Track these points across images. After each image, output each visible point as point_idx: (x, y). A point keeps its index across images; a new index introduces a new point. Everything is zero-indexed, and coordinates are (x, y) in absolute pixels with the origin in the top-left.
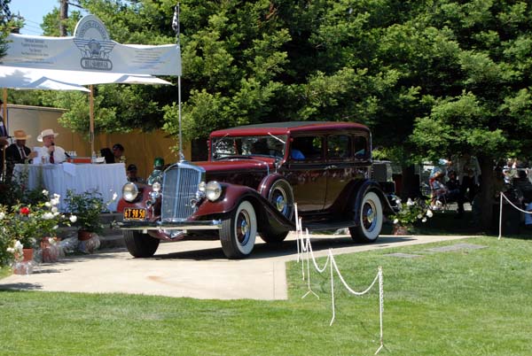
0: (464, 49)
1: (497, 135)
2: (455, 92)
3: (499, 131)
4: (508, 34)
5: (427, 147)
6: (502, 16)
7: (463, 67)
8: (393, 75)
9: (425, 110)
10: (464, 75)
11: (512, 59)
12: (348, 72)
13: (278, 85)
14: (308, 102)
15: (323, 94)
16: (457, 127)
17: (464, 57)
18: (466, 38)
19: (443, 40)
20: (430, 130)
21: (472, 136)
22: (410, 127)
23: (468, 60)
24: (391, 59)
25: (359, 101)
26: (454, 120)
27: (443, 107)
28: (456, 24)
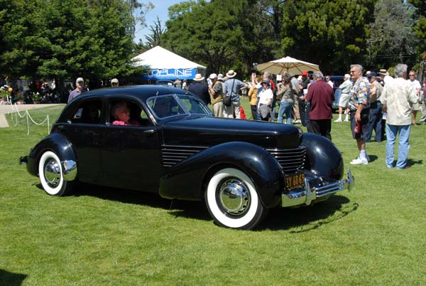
0: (53, 44)
1: (64, 72)
2: (50, 58)
4: (67, 40)
5: (43, 76)
6: (64, 34)
7: (53, 50)
8: (30, 52)
9: (41, 64)
10: (54, 52)
11: (68, 48)
12: (16, 51)
14: (4, 61)
15: (9, 59)
16: (51, 69)
17: (53, 47)
18: (53, 41)
19: (45, 42)
20: (43, 70)
21: (56, 72)
22: (36, 69)
23: (54, 48)
24: (29, 48)
25: (20, 60)
26: (50, 67)
27: (46, 63)
28: (50, 36)
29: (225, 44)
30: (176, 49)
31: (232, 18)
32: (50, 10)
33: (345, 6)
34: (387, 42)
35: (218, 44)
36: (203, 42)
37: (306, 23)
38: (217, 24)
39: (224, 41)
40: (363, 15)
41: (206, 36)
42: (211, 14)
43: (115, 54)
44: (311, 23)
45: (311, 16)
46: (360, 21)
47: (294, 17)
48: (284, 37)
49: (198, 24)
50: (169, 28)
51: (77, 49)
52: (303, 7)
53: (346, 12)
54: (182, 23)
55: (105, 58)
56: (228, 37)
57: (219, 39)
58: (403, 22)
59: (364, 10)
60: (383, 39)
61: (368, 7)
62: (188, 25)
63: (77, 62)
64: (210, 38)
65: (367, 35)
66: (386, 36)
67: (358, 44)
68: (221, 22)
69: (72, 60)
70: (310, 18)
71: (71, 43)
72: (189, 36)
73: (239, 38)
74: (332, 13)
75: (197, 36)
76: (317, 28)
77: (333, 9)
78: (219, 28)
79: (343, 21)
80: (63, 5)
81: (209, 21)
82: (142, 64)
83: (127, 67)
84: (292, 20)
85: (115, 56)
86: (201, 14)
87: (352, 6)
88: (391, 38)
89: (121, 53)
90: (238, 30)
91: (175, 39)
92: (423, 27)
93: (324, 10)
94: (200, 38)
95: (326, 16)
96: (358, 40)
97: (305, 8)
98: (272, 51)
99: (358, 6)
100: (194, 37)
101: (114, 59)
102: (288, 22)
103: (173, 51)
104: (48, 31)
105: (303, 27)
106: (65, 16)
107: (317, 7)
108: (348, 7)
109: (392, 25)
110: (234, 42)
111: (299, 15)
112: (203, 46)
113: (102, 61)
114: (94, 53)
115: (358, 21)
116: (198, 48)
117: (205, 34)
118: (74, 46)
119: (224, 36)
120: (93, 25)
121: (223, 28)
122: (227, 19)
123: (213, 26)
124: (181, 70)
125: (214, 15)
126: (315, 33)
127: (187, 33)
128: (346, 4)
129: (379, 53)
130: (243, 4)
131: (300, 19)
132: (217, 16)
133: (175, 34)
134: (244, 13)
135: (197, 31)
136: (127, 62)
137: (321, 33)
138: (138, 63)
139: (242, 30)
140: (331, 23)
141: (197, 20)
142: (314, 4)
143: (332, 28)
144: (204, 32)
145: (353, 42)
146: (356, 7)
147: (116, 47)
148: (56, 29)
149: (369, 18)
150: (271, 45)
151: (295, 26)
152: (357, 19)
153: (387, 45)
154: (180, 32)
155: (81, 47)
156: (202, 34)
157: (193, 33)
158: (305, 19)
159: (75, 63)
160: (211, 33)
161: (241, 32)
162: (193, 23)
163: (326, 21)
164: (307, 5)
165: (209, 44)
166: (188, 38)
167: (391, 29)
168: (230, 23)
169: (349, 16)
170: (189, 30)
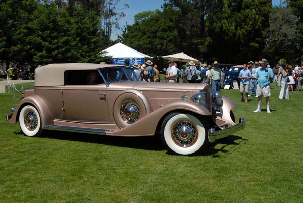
0: (44, 41)
2: (42, 51)
3: (51, 59)
4: (53, 39)
6: (52, 35)
8: (29, 47)
9: (36, 54)
10: (44, 47)
11: (53, 44)
12: (19, 46)
13: (3, 49)
15: (14, 51)
16: (42, 58)
18: (44, 40)
19: (39, 40)
20: (37, 59)
22: (32, 58)
23: (44, 44)
25: (21, 52)
26: (42, 56)
27: (39, 54)
28: (42, 37)
29: (165, 42)
30: (132, 45)
31: (171, 24)
32: (42, 19)
33: (248, 17)
34: (281, 41)
35: (161, 42)
36: (151, 40)
37: (221, 28)
39: (165, 39)
40: (260, 22)
41: (153, 36)
42: (157, 22)
43: (88, 48)
44: (225, 28)
45: (225, 23)
46: (259, 26)
47: (213, 24)
48: (206, 37)
49: (148, 28)
51: (59, 45)
53: (248, 20)
54: (138, 27)
55: (81, 51)
56: (168, 37)
59: (261, 19)
60: (278, 38)
61: (264, 17)
62: (141, 28)
63: (59, 53)
64: (155, 37)
65: (264, 36)
67: (257, 42)
68: (163, 27)
69: (56, 52)
70: (224, 25)
71: (56, 41)
73: (175, 37)
74: (240, 20)
75: (147, 36)
76: (229, 31)
77: (240, 18)
78: (162, 31)
79: (246, 26)
80: (51, 16)
81: (155, 26)
82: (108, 55)
83: (96, 57)
84: (212, 25)
86: (151, 21)
87: (253, 16)
88: (284, 38)
89: (92, 48)
90: (175, 33)
91: (132, 37)
93: (233, 19)
94: (149, 37)
95: (235, 23)
96: (256, 39)
97: (220, 18)
98: (199, 47)
99: (257, 16)
100: (145, 37)
101: (88, 52)
102: (209, 27)
104: (41, 33)
105: (219, 30)
106: (52, 24)
107: (229, 17)
108: (250, 16)
109: (285, 29)
110: (172, 40)
111: (216, 22)
112: (151, 43)
113: (78, 53)
115: (257, 26)
116: (148, 44)
117: (152, 35)
118: (58, 43)
119: (165, 36)
120: (73, 29)
121: (165, 30)
122: (167, 25)
123: (158, 30)
124: (134, 59)
125: (159, 22)
126: (227, 35)
127: (140, 34)
128: (249, 15)
129: (276, 48)
130: (179, 14)
131: (217, 25)
132: (161, 23)
133: (133, 34)
134: (179, 20)
135: (147, 33)
136: (97, 53)
137: (231, 35)
138: (104, 54)
139: (178, 32)
140: (239, 28)
141: (148, 25)
142: (226, 15)
143: (239, 31)
144: (152, 33)
145: (253, 41)
146: (255, 17)
147: (89, 44)
148: (46, 32)
149: (265, 24)
150: (198, 42)
151: (214, 29)
153: (282, 43)
154: (136, 33)
155: (62, 43)
156: (150, 35)
157: (145, 34)
158: (220, 25)
160: (157, 34)
161: (177, 34)
162: (145, 27)
163: (235, 26)
164: (222, 15)
165: (155, 42)
166: (141, 38)
167: (284, 32)
168: (169, 27)
169: (251, 23)
170: (142, 32)
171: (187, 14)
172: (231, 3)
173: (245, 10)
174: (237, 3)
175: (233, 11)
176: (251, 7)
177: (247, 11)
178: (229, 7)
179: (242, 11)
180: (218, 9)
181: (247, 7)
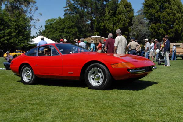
29: (70, 35)
31: (73, 24)
33: (120, 19)
34: (138, 34)
35: (67, 35)
36: (61, 34)
37: (104, 26)
38: (67, 26)
39: (70, 33)
40: (128, 23)
42: (64, 22)
43: (22, 38)
44: (106, 26)
45: (106, 23)
46: (127, 25)
47: (99, 24)
48: (95, 31)
49: (58, 27)
50: (46, 28)
51: (6, 34)
52: (103, 19)
53: (121, 21)
54: (52, 26)
55: (18, 40)
56: (71, 31)
57: (67, 33)
58: (144, 26)
59: (128, 21)
61: (130, 19)
62: (54, 27)
63: (5, 40)
64: (63, 32)
65: (130, 31)
66: (137, 32)
68: (68, 25)
69: (3, 39)
70: (106, 24)
71: (3, 32)
72: (55, 31)
73: (76, 32)
74: (115, 22)
75: (58, 31)
76: (109, 28)
77: (115, 20)
78: (68, 28)
79: (119, 25)
81: (63, 25)
82: (34, 43)
83: (28, 44)
84: (98, 24)
85: (22, 39)
86: (60, 22)
87: (123, 19)
88: (140, 33)
89: (25, 38)
90: (76, 29)
91: (48, 32)
92: (152, 28)
93: (111, 21)
94: (59, 32)
95: (112, 23)
96: (126, 33)
97: (104, 20)
99: (126, 19)
100: (57, 32)
101: (22, 40)
102: (96, 25)
103: (48, 38)
105: (103, 28)
107: (109, 19)
108: (121, 19)
109: (140, 27)
110: (74, 34)
111: (101, 23)
112: (60, 36)
113: (16, 41)
114: (13, 37)
115: (126, 25)
116: (58, 36)
117: (62, 30)
119: (70, 31)
120: (13, 25)
121: (69, 28)
122: (71, 24)
123: (65, 27)
125: (65, 23)
126: (108, 30)
127: (53, 30)
128: (121, 18)
130: (78, 18)
132: (67, 23)
133: (49, 31)
134: (78, 22)
135: (58, 29)
136: (27, 42)
137: (111, 30)
138: (32, 42)
139: (77, 29)
140: (115, 26)
141: (58, 25)
142: (107, 18)
143: (115, 28)
144: (61, 30)
145: (124, 34)
146: (125, 19)
147: (23, 35)
149: (130, 24)
150: (90, 35)
151: (100, 27)
152: (125, 24)
153: (138, 36)
155: (7, 33)
156: (60, 30)
157: (56, 30)
158: (104, 24)
159: (4, 40)
160: (64, 30)
161: (77, 30)
162: (56, 26)
163: (113, 25)
164: (104, 19)
165: (63, 35)
166: (54, 32)
167: (140, 29)
168: (72, 26)
169: (122, 23)
170: (55, 29)
171: (83, 17)
172: (109, 11)
173: (118, 15)
174: (113, 11)
175: (111, 16)
176: (122, 13)
177: (120, 16)
178: (109, 13)
179: (116, 16)
180: (102, 15)
181: (120, 13)
